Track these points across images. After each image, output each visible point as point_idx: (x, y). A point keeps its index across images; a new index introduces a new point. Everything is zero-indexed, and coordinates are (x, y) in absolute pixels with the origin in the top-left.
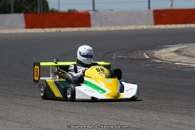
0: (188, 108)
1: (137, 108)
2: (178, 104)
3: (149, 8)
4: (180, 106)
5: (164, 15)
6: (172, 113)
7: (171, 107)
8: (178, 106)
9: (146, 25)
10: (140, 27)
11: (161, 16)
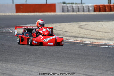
0: (34, 62)
1: (4, 61)
2: (28, 59)
3: (13, 3)
4: (29, 60)
5: (21, 7)
6: (25, 64)
7: (24, 61)
8: (28, 60)
9: (11, 13)
10: (7, 14)
11: (20, 8)
